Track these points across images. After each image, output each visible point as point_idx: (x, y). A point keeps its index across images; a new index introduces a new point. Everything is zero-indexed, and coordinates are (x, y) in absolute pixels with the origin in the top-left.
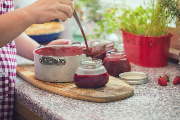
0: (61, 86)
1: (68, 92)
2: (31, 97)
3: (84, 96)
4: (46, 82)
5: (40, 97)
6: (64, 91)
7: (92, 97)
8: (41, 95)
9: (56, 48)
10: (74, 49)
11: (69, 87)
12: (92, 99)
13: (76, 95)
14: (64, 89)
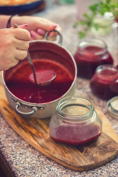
1: (40, 148)
2: (3, 147)
6: (35, 144)
11: (42, 134)
12: (67, 166)
14: (36, 141)
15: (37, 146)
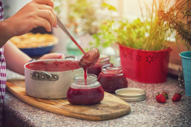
0: (54, 103)
1: (60, 110)
2: (21, 114)
3: (77, 113)
4: (37, 99)
5: (30, 114)
7: (86, 115)
8: (32, 112)
9: (49, 63)
10: (67, 64)
11: (61, 104)
12: (86, 117)
13: (68, 112)
14: (56, 107)
15: (58, 109)
